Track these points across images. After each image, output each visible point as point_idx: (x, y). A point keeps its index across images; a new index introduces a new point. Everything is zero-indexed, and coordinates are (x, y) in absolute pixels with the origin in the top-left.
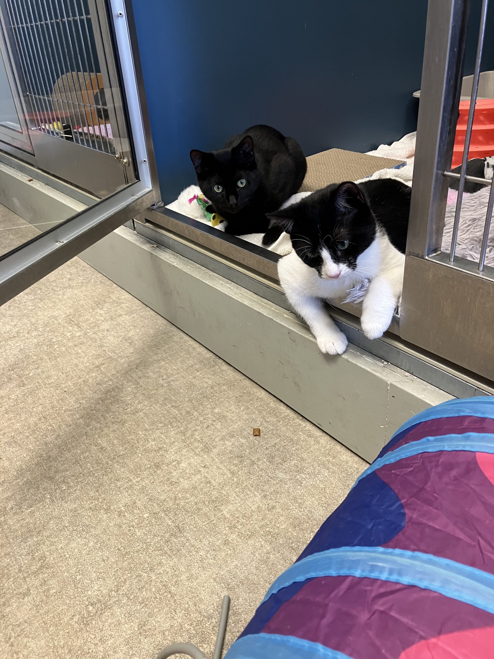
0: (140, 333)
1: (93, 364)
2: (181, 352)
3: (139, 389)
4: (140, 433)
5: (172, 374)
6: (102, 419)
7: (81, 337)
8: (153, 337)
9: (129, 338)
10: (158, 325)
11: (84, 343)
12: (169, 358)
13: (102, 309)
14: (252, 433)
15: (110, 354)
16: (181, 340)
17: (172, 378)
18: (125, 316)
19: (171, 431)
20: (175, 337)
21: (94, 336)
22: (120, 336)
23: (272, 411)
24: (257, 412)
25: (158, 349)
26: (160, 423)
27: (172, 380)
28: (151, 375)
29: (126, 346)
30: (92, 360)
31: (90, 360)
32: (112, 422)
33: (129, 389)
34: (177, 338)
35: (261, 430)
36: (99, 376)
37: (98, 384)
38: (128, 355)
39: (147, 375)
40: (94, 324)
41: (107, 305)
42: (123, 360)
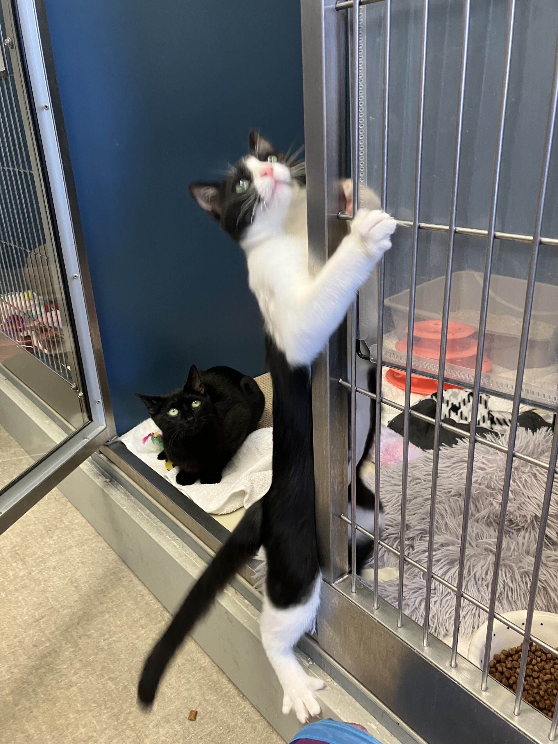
0: (88, 573)
1: (33, 616)
2: (128, 600)
3: (77, 654)
4: (71, 715)
5: (115, 632)
6: (33, 696)
7: (25, 578)
8: (101, 578)
9: (76, 580)
10: (109, 562)
11: (26, 586)
12: (115, 609)
13: (52, 537)
14: (188, 717)
15: (52, 603)
16: (130, 583)
17: (114, 638)
18: (74, 549)
19: (104, 714)
20: (124, 580)
21: (39, 575)
22: (67, 577)
23: (213, 686)
24: (197, 687)
25: (105, 596)
26: (94, 702)
27: (114, 641)
28: (93, 633)
29: (71, 592)
30: (32, 611)
31: (30, 612)
32: (44, 701)
33: (67, 653)
34: (126, 581)
35: (198, 712)
36: (37, 634)
37: (34, 646)
38: (73, 604)
39: (89, 633)
40: (41, 559)
41: (58, 532)
42: (65, 611)
